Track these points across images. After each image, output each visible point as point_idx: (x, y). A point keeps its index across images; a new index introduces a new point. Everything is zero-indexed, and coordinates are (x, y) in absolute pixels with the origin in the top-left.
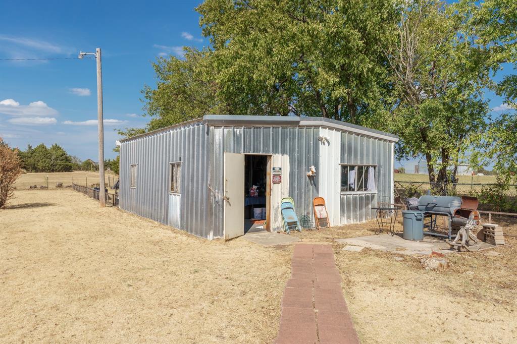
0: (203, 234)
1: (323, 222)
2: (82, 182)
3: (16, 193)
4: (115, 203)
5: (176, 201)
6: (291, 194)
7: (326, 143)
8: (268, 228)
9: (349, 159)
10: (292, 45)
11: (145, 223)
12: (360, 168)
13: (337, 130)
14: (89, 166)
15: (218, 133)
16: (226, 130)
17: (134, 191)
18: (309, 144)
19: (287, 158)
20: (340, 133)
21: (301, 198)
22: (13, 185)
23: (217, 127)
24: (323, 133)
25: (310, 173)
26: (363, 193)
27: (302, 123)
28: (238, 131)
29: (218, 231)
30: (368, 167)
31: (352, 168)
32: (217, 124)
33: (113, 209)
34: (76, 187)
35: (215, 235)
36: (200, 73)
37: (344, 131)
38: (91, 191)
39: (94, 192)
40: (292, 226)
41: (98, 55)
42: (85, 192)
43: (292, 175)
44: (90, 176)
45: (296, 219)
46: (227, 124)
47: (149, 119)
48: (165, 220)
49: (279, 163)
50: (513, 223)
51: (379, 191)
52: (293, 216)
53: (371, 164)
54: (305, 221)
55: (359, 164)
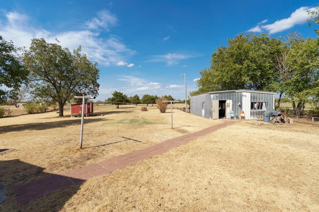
0: (209, 118)
1: (243, 118)
2: (179, 107)
3: (167, 109)
4: (189, 112)
5: (203, 111)
6: (233, 110)
7: (245, 96)
8: (226, 118)
9: (254, 100)
10: (234, 71)
11: (196, 116)
12: (259, 103)
13: (249, 92)
14: (180, 102)
15: (212, 96)
16: (214, 95)
17: (194, 109)
18: (239, 97)
19: (231, 101)
20: (250, 93)
21: (236, 111)
22: (167, 108)
23: (211, 94)
24: (243, 94)
25: (239, 105)
26: (260, 110)
27: (236, 92)
28: (217, 95)
29: (212, 118)
30: (262, 103)
31: (255, 103)
32: (212, 94)
33: (189, 114)
34: (178, 108)
35: (211, 118)
36: (210, 80)
37: (251, 92)
38: (183, 109)
39: (184, 109)
40: (232, 118)
41: (185, 75)
42: (181, 110)
43: (233, 105)
44: (182, 105)
45: (233, 116)
46: (214, 93)
47: (198, 88)
48: (201, 116)
49: (229, 102)
50: (318, 121)
51: (267, 110)
52: (233, 115)
53: (263, 101)
54: (237, 117)
55: (258, 102)
